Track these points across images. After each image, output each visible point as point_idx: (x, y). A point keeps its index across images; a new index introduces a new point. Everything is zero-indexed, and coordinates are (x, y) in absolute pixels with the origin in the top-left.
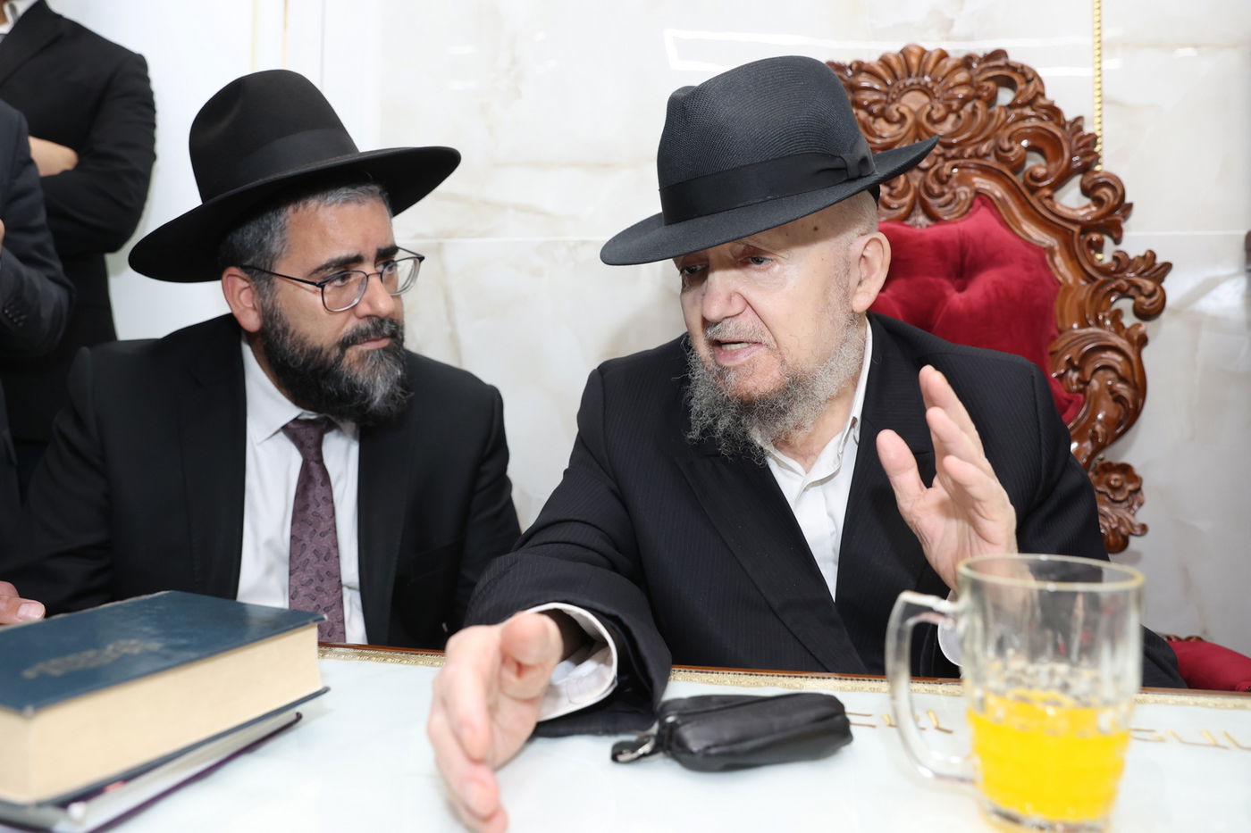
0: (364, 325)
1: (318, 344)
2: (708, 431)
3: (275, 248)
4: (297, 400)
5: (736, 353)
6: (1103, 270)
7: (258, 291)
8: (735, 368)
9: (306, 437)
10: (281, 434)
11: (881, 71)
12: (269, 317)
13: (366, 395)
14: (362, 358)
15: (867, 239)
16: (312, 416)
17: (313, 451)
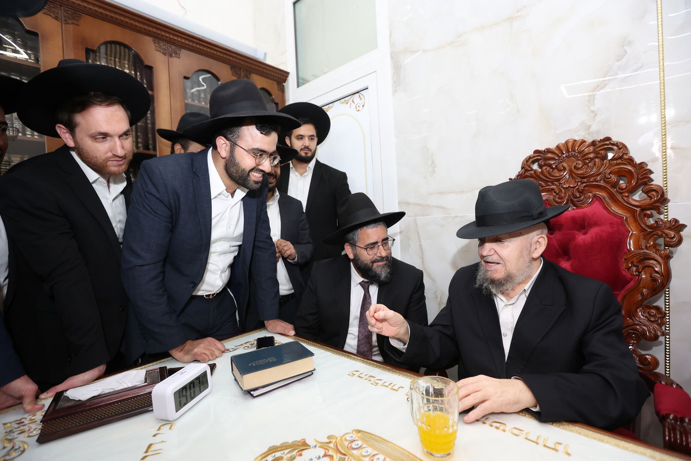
0: (378, 258)
1: (366, 262)
2: (481, 285)
3: (356, 240)
4: (363, 276)
5: (491, 266)
6: (650, 227)
7: (353, 250)
8: (491, 271)
9: (365, 286)
10: (359, 285)
11: (557, 152)
12: (356, 256)
13: (379, 276)
14: (378, 266)
15: (540, 236)
16: (366, 280)
17: (366, 290)
